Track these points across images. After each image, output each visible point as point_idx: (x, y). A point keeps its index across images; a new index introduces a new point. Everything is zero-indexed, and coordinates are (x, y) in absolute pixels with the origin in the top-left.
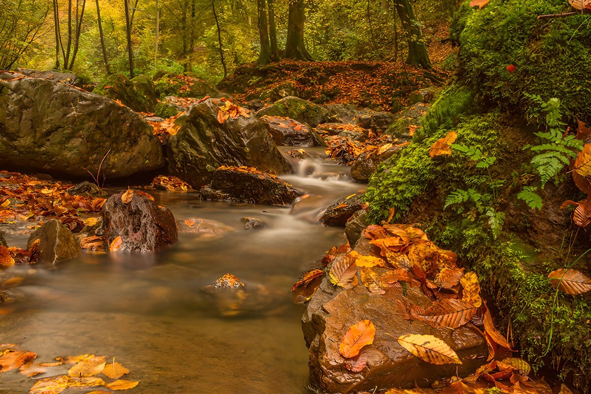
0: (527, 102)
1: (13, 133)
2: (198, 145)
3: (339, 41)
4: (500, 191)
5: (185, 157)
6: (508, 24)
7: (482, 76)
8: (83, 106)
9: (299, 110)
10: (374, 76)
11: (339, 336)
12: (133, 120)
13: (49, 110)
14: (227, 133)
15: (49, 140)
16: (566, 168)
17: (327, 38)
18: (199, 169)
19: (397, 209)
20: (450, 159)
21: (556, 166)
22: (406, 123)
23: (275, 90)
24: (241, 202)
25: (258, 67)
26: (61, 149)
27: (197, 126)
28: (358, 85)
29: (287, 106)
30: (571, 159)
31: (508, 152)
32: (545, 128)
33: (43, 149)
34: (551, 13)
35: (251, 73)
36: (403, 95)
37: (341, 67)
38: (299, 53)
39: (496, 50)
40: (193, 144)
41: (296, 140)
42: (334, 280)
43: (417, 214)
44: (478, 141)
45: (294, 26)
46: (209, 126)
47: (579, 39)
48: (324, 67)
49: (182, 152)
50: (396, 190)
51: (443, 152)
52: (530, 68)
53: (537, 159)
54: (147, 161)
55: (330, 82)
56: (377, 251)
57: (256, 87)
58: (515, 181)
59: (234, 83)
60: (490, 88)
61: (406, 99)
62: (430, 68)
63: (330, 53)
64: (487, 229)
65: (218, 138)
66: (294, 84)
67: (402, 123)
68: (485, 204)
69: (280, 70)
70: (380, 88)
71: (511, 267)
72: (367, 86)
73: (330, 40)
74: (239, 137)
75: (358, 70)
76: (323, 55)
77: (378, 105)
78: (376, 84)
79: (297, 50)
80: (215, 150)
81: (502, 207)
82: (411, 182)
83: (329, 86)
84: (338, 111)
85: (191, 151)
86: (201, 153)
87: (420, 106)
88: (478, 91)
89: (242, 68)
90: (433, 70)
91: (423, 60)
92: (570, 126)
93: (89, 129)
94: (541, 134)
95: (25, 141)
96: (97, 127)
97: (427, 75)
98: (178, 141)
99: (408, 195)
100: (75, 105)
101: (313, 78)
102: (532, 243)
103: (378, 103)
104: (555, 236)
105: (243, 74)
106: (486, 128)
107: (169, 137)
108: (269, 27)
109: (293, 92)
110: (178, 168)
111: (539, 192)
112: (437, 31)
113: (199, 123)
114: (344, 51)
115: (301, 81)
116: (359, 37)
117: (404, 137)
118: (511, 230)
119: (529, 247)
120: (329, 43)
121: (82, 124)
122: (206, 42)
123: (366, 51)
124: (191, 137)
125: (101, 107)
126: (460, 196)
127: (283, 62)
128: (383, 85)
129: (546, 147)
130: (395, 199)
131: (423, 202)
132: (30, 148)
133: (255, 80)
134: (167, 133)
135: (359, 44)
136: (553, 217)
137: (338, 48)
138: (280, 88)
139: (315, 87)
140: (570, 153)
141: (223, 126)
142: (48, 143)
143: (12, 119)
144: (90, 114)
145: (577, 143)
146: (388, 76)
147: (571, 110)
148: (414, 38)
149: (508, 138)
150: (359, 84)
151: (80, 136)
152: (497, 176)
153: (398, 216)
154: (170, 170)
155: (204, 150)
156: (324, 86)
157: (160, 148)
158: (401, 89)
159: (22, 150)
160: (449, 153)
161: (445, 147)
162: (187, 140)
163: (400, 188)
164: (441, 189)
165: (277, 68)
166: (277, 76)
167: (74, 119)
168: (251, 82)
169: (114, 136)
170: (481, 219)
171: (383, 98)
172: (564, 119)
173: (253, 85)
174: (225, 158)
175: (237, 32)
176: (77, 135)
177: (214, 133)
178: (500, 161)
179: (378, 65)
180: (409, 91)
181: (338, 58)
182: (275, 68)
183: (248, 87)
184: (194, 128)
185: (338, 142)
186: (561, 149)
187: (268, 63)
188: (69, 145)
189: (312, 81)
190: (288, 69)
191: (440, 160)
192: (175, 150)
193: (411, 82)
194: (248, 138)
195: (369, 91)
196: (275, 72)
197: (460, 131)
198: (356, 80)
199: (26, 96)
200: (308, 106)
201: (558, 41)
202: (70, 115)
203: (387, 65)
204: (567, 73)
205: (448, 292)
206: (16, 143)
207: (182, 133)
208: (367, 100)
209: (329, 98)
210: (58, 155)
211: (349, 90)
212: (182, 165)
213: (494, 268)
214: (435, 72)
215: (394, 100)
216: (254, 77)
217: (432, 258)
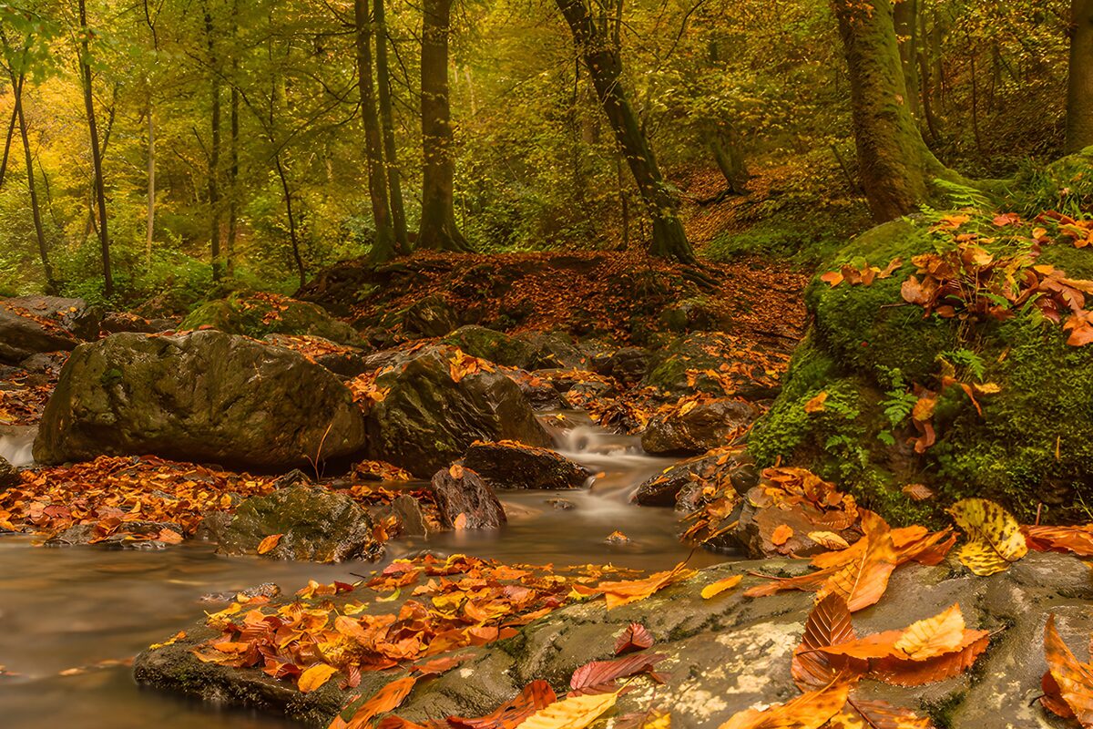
0: (877, 370)
1: (184, 408)
2: (420, 415)
3: (506, 207)
4: (864, 435)
5: (401, 432)
6: (859, 308)
7: (842, 349)
8: (269, 365)
9: (487, 348)
10: (593, 278)
11: (770, 534)
12: (328, 383)
13: (227, 373)
14: (465, 396)
15: (226, 415)
16: (908, 415)
17: (483, 202)
18: (422, 448)
19: (782, 456)
20: (824, 414)
21: (902, 415)
22: (681, 365)
23: (415, 309)
24: (508, 487)
25: (371, 267)
26: (240, 427)
27: (419, 387)
28: (566, 296)
29: (467, 343)
30: (911, 410)
31: (867, 406)
32: (892, 389)
33: (219, 428)
34: (891, 303)
35: (359, 279)
36: (650, 311)
37: (532, 263)
38: (448, 237)
39: (852, 328)
40: (412, 413)
41: (535, 401)
42: (754, 504)
43: (798, 459)
44: (845, 399)
45: (435, 189)
46: (439, 386)
47: (911, 324)
48: (501, 264)
49: (395, 424)
50: (779, 441)
51: (818, 409)
52: (878, 344)
53: (888, 411)
54: (346, 440)
55: (514, 291)
56: (777, 485)
57: (371, 303)
58: (874, 427)
59: (327, 296)
60: (850, 359)
61: (655, 318)
62: (693, 260)
63: (490, 230)
64: (858, 463)
65: (452, 404)
66: (447, 297)
67: (674, 367)
68: (854, 445)
69: (416, 271)
70: (607, 300)
71: (876, 487)
72: (584, 298)
73: (489, 205)
74: (484, 400)
75: (562, 268)
76: (476, 234)
77: (606, 332)
78: (598, 293)
79: (443, 233)
80: (449, 421)
81: (867, 447)
82: (793, 434)
83: (514, 300)
84: (555, 348)
85: (408, 423)
86: (426, 425)
87: (699, 338)
88: (840, 359)
89: (343, 269)
90: (698, 266)
91: (679, 248)
92: (909, 386)
93: (276, 398)
94: (889, 393)
95: (199, 418)
96: (287, 395)
97: (689, 275)
98: (388, 410)
99: (790, 444)
100: (258, 366)
101: (481, 285)
102: (890, 470)
103: (605, 328)
104: (905, 464)
105: (344, 280)
106: (849, 389)
107: (373, 404)
108: (388, 192)
109: (446, 311)
110: (387, 448)
111: (891, 434)
112: (690, 185)
113: (422, 383)
114: (517, 226)
115: (459, 291)
116: (546, 199)
117: (679, 389)
118: (874, 462)
119: (888, 473)
120: (488, 212)
121: (268, 391)
122: (250, 217)
123: (559, 226)
124: (409, 403)
125: (292, 366)
126: (836, 441)
127: (419, 256)
128: (611, 294)
129: (893, 402)
130: (779, 449)
131: (804, 449)
132: (204, 427)
133: (367, 290)
134: (369, 399)
135: (545, 211)
136: (902, 451)
137: (505, 219)
138: (423, 305)
139: (487, 302)
140: (910, 406)
141: (460, 386)
142: (225, 420)
143: (184, 388)
144: (277, 378)
145: (914, 399)
146: (620, 278)
147: (908, 375)
148: (666, 212)
149: (867, 396)
150: (566, 293)
151: (265, 408)
152: (861, 424)
153: (783, 462)
154: (373, 453)
155: (430, 420)
156: (502, 300)
157: (362, 421)
158: (644, 301)
159: (194, 430)
160: (822, 409)
161: (819, 404)
162: (402, 408)
163: (783, 439)
164: (819, 438)
165: (409, 268)
166: (410, 282)
167: (258, 384)
168: (360, 294)
169: (305, 406)
170: (853, 457)
171: (614, 318)
172: (905, 381)
173: (364, 300)
174: (464, 431)
175: (314, 196)
176: (261, 406)
177: (447, 396)
178: (862, 413)
179: (599, 259)
180: (660, 305)
181: (506, 240)
182: (405, 267)
183: (355, 304)
184: (414, 390)
185: (579, 401)
186: (903, 403)
187: (392, 258)
188: (251, 421)
189: (480, 291)
190: (429, 269)
191: (814, 415)
192: (384, 423)
193: (661, 288)
194: (496, 402)
195: (587, 306)
196: (405, 274)
197: (829, 392)
198: (561, 287)
199: (199, 356)
200: (502, 340)
201: (898, 326)
202: (252, 379)
203: (615, 257)
204: (905, 349)
205: (835, 509)
206: (187, 422)
207: (394, 397)
208: (586, 322)
209: (514, 322)
210: (237, 436)
211: (549, 304)
212: (394, 445)
213: (864, 490)
214: (702, 268)
215: (635, 321)
216: (365, 285)
217: (819, 486)
